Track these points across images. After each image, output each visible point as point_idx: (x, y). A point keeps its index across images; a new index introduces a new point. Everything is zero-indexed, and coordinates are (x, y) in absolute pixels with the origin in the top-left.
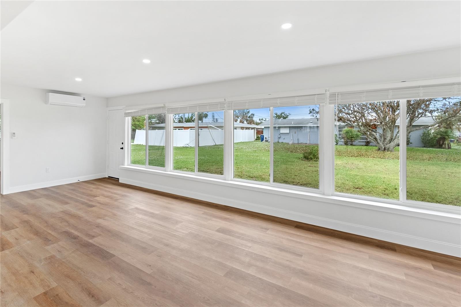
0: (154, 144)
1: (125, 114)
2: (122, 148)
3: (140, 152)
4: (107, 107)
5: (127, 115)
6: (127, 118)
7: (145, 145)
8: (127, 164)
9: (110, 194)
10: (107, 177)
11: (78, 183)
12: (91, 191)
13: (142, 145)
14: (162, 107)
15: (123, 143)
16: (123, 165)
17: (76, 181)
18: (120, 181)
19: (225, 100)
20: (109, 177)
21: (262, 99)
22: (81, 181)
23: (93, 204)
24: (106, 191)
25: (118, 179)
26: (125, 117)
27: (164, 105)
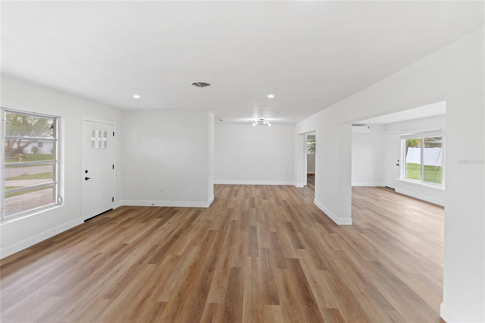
0: (433, 164)
1: (401, 137)
2: (398, 165)
3: (413, 171)
4: (385, 131)
5: (403, 137)
7: (420, 164)
8: (402, 178)
9: (389, 197)
10: (384, 186)
11: (364, 187)
12: (375, 192)
13: (416, 164)
14: (439, 131)
15: (398, 161)
16: (399, 178)
17: (362, 185)
18: (396, 191)
20: (386, 187)
22: (365, 186)
23: (379, 200)
24: (386, 195)
25: (395, 189)
26: (401, 139)
27: (441, 128)
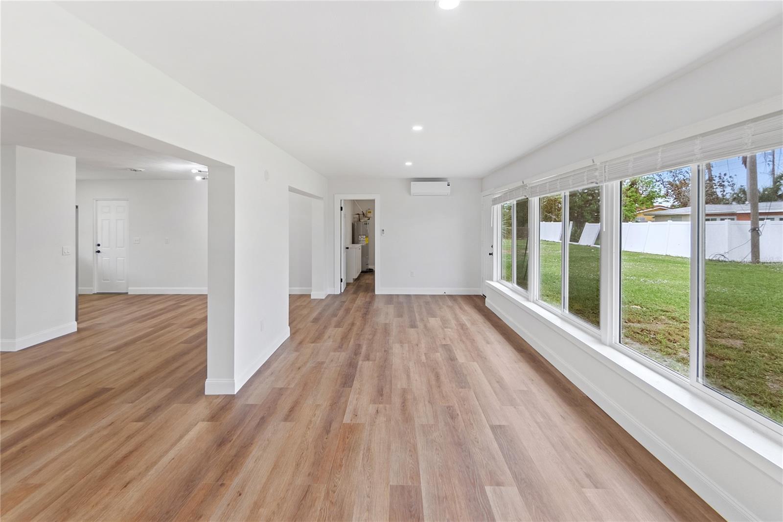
0: (644, 250)
2: (491, 254)
4: (481, 191)
5: (494, 202)
6: (495, 207)
8: (497, 280)
12: (441, 308)
14: (522, 186)
15: (492, 246)
16: (491, 281)
17: (442, 293)
19: (594, 162)
20: (483, 295)
21: (659, 147)
22: (447, 294)
23: (419, 324)
24: (453, 313)
26: (492, 205)
27: (523, 182)
